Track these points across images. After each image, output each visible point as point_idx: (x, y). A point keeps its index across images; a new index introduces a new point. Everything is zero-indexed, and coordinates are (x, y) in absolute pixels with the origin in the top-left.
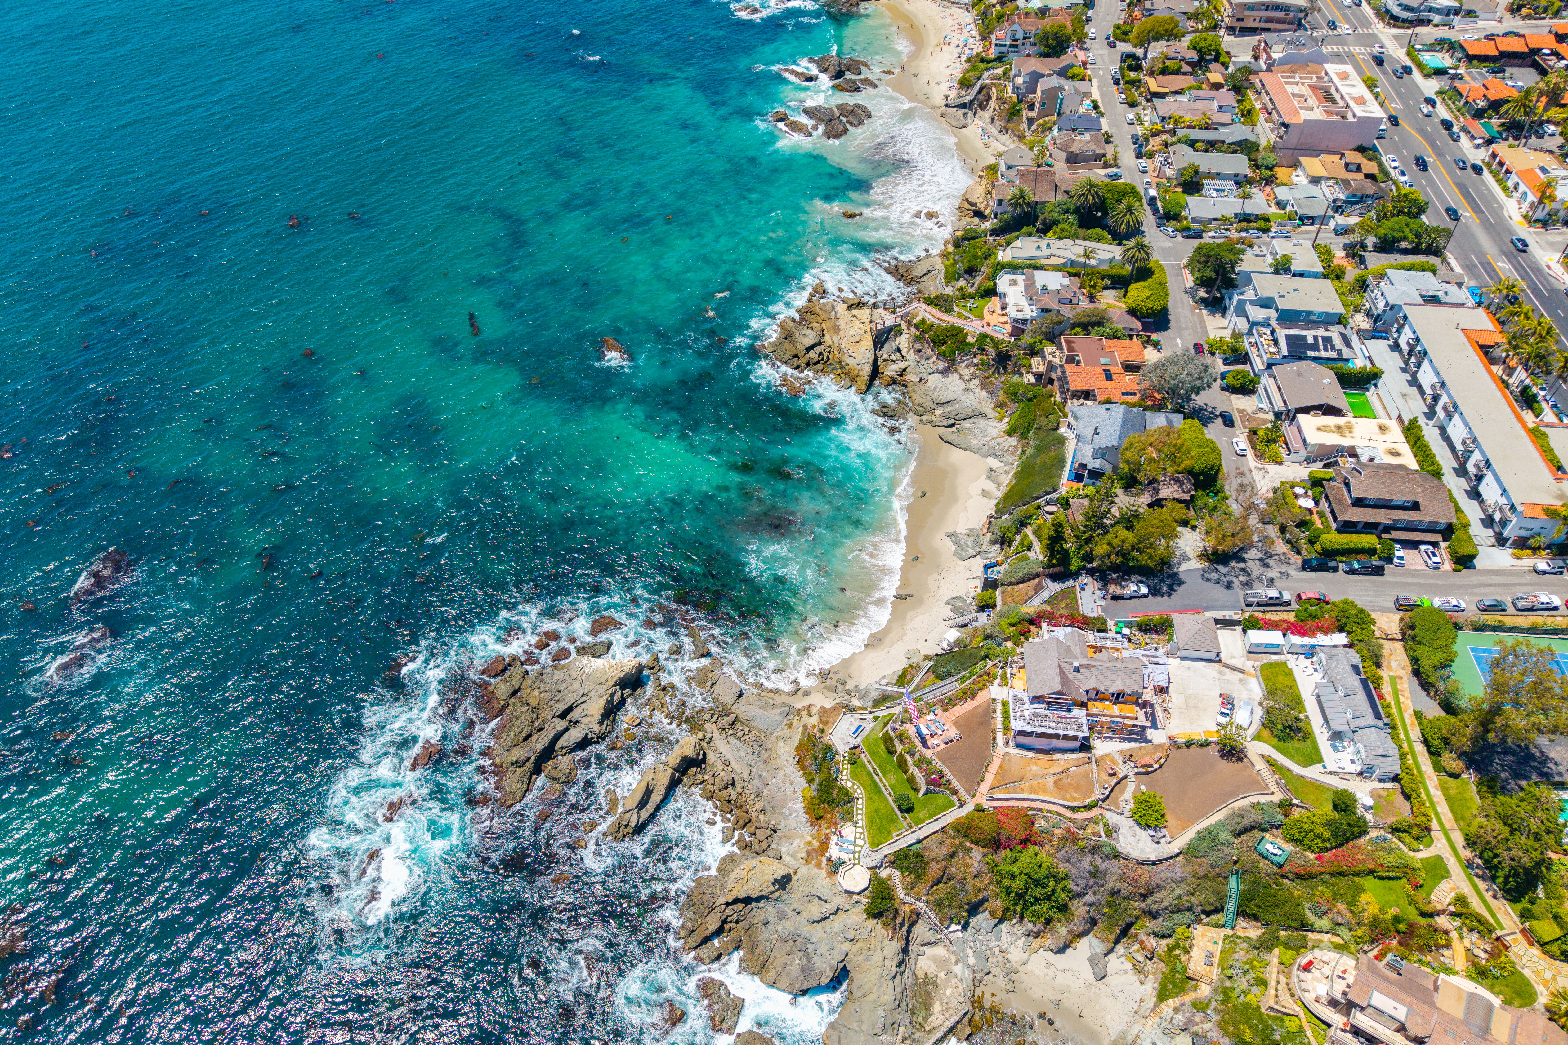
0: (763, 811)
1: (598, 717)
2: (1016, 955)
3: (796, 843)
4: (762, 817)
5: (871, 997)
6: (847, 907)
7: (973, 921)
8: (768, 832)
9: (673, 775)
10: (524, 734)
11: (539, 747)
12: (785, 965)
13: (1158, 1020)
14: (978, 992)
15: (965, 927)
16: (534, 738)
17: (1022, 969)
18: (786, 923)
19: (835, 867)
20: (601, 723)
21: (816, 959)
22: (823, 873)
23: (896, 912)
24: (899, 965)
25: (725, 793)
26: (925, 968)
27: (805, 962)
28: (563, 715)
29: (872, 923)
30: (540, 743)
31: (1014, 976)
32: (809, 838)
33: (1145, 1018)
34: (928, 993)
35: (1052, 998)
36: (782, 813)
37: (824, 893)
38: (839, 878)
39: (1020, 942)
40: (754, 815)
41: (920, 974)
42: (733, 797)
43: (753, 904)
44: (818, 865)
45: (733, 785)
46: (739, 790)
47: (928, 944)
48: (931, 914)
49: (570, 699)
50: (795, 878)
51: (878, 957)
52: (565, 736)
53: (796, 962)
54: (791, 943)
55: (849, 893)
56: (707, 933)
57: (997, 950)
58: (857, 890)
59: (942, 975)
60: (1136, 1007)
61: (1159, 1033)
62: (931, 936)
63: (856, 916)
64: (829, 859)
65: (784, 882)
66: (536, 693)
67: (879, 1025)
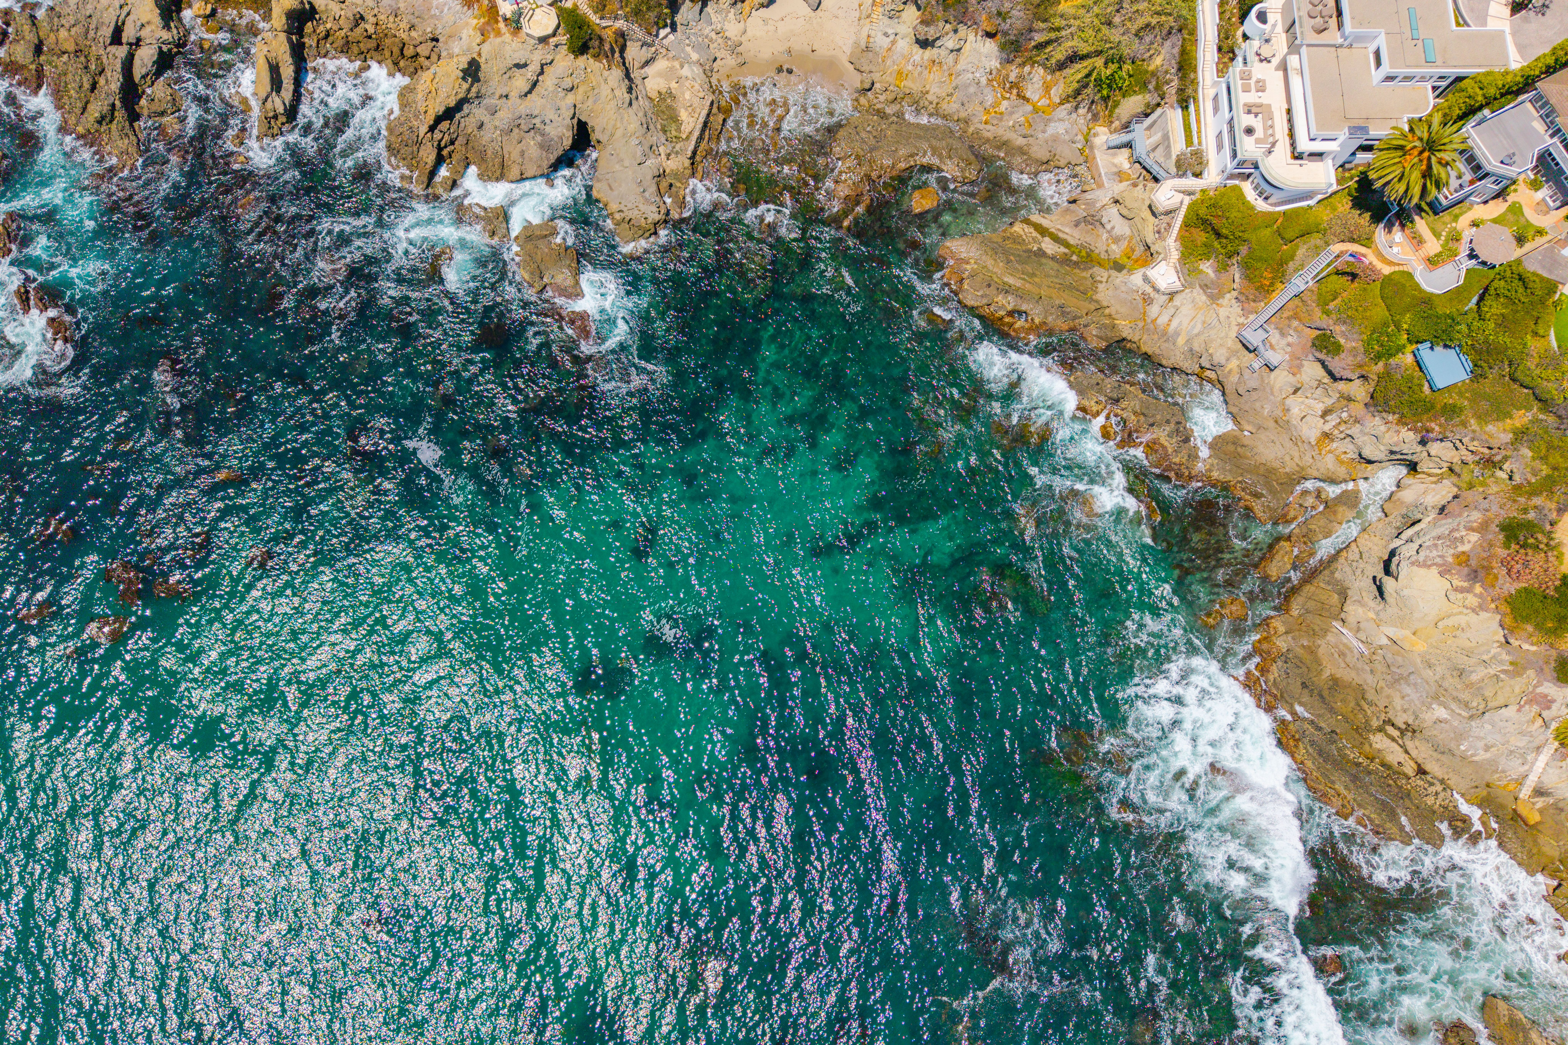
0: (412, 27)
1: (157, 20)
2: (733, 29)
4: (413, 34)
5: (619, 133)
6: (549, 58)
9: (290, 41)
10: (87, 86)
12: (522, 153)
13: (881, 10)
14: (714, 82)
15: (674, 28)
19: (515, 23)
21: (548, 129)
24: (630, 90)
26: (656, 88)
28: (116, 38)
29: (582, 61)
30: (113, 82)
31: (739, 49)
32: (475, 21)
34: (669, 107)
35: (781, 49)
36: (432, 17)
37: (520, 58)
39: (731, 16)
40: (404, 36)
41: (654, 95)
42: (371, 29)
44: (499, 34)
45: (362, 18)
47: (647, 63)
48: (635, 27)
49: (110, 18)
50: (482, 61)
51: (605, 91)
52: (137, 62)
53: (531, 144)
54: (516, 131)
55: (543, 40)
56: (429, 167)
57: (713, 35)
59: (673, 85)
60: (857, 14)
61: (886, 20)
62: (646, 53)
63: (564, 61)
64: (506, 19)
67: (639, 153)
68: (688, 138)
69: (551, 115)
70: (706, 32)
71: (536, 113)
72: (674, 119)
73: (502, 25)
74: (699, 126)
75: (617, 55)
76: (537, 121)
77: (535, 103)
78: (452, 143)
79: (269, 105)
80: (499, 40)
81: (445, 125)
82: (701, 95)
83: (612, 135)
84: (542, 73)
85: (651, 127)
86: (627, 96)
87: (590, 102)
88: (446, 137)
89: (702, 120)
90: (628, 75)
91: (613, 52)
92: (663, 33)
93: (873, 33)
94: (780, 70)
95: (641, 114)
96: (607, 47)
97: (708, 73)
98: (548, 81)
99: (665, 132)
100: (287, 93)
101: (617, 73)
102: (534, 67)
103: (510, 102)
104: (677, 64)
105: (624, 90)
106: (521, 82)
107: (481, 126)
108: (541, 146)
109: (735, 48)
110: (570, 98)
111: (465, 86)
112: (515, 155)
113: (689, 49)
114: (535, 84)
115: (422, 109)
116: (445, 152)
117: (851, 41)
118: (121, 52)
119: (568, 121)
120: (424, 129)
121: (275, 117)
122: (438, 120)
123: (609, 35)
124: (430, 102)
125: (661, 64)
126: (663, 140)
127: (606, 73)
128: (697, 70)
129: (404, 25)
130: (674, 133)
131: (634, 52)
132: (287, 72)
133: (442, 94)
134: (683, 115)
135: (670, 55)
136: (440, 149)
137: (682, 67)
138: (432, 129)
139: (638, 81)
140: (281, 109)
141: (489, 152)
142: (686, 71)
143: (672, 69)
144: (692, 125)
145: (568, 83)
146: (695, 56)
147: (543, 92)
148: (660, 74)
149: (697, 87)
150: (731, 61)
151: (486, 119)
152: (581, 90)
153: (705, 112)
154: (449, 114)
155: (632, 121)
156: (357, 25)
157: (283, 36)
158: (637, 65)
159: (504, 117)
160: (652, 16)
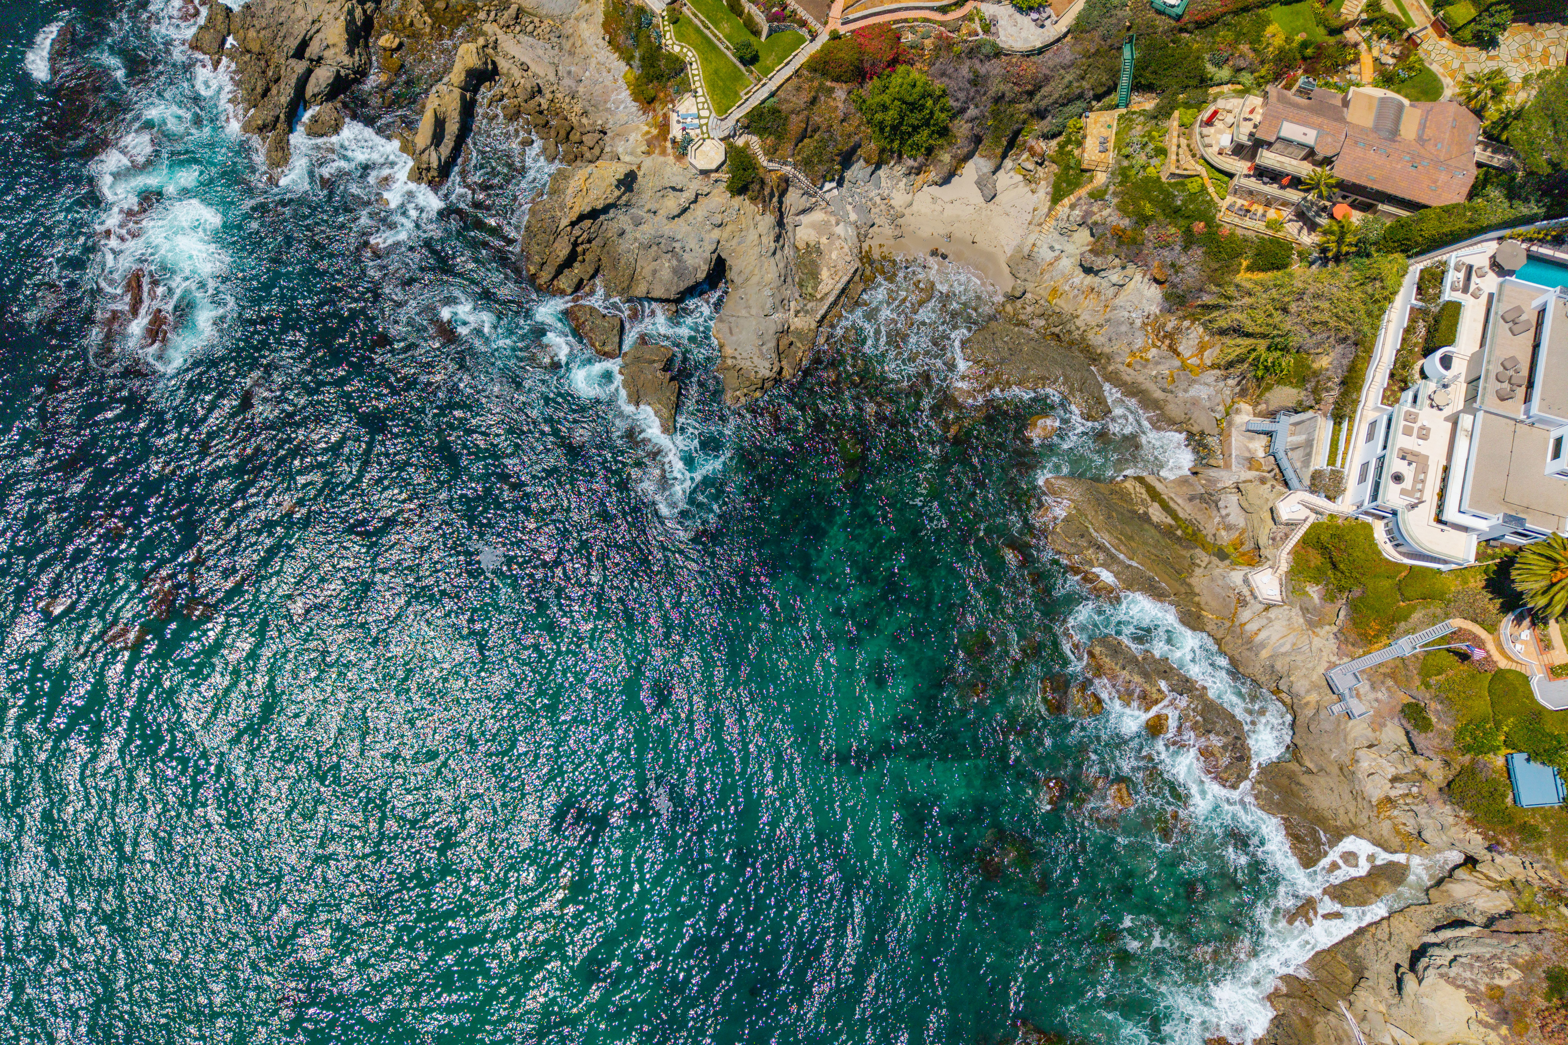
0: (585, 113)
1: (343, 45)
2: (899, 199)
3: (631, 139)
4: (584, 121)
5: (755, 280)
6: (706, 190)
7: (848, 174)
8: (597, 136)
9: (463, 98)
10: (259, 90)
11: (284, 100)
12: (655, 272)
13: (1054, 223)
14: (865, 247)
15: (840, 183)
16: (274, 91)
17: (907, 212)
18: (644, 227)
19: (682, 148)
20: (351, 53)
21: (686, 256)
22: (671, 159)
23: (763, 182)
24: (778, 238)
25: (533, 103)
26: (805, 238)
27: (675, 262)
28: (299, 53)
29: (738, 199)
30: (283, 95)
31: (900, 221)
32: (646, 128)
33: (1040, 225)
34: (813, 262)
35: (942, 232)
36: (607, 110)
37: (677, 181)
38: (690, 158)
39: (902, 185)
40: (574, 120)
41: (801, 245)
42: (545, 106)
43: (602, 217)
44: (664, 153)
45: (540, 91)
46: (549, 96)
47: (804, 212)
48: (801, 177)
49: (300, 30)
50: (640, 174)
51: (752, 236)
52: (312, 80)
53: (666, 266)
54: (655, 248)
55: (705, 173)
56: (559, 261)
57: (878, 199)
58: (714, 166)
59: (824, 240)
60: (1029, 218)
61: (1056, 235)
62: (805, 202)
63: (720, 197)
64: (674, 141)
65: (628, 182)
66: (252, 33)
67: (768, 305)
68: (822, 299)
69: (692, 244)
70: (872, 195)
71: (679, 237)
72: (815, 275)
73: (669, 144)
74: (836, 292)
75: (775, 199)
76: (678, 245)
77: (680, 228)
78: (589, 241)
79: (425, 157)
80: (662, 159)
81: (587, 223)
82: (848, 259)
83: (747, 280)
84: (695, 201)
85: (789, 279)
86: (772, 244)
87: (734, 242)
88: (585, 235)
89: (840, 286)
90: (780, 224)
91: (772, 195)
92: (828, 186)
93: (1039, 243)
94: (934, 253)
95: (781, 265)
96: (767, 191)
97: (861, 238)
98: (699, 212)
99: (801, 286)
100: (446, 149)
101: (770, 219)
102: (689, 195)
103: (656, 219)
104: (833, 220)
105: (772, 238)
106: (672, 204)
107: (622, 234)
108: (675, 271)
109: (895, 219)
110: (716, 234)
111: (617, 193)
112: (647, 272)
113: (849, 208)
114: (685, 210)
115: (569, 205)
116: (579, 249)
117: (1015, 243)
118: (300, 67)
119: (707, 255)
120: (565, 222)
121: (428, 169)
122: (581, 218)
123: (772, 179)
124: (578, 200)
125: (817, 216)
126: (797, 295)
127: (758, 218)
128: (851, 232)
129: (577, 109)
130: (810, 290)
131: (793, 198)
132: (452, 128)
133: (593, 195)
134: (825, 274)
135: (829, 209)
136: (575, 244)
137: (837, 224)
138: (573, 224)
139: (789, 228)
140: (435, 164)
141: (623, 262)
142: (840, 230)
143: (827, 223)
144: (830, 287)
145: (717, 219)
146: (853, 217)
147: (691, 219)
148: (813, 226)
149: (846, 249)
150: (888, 230)
151: (629, 228)
152: (729, 228)
153: (845, 279)
154: (594, 214)
155: (771, 271)
156: (533, 97)
157: (457, 92)
158: (793, 211)
159: (647, 231)
160: (821, 169)
